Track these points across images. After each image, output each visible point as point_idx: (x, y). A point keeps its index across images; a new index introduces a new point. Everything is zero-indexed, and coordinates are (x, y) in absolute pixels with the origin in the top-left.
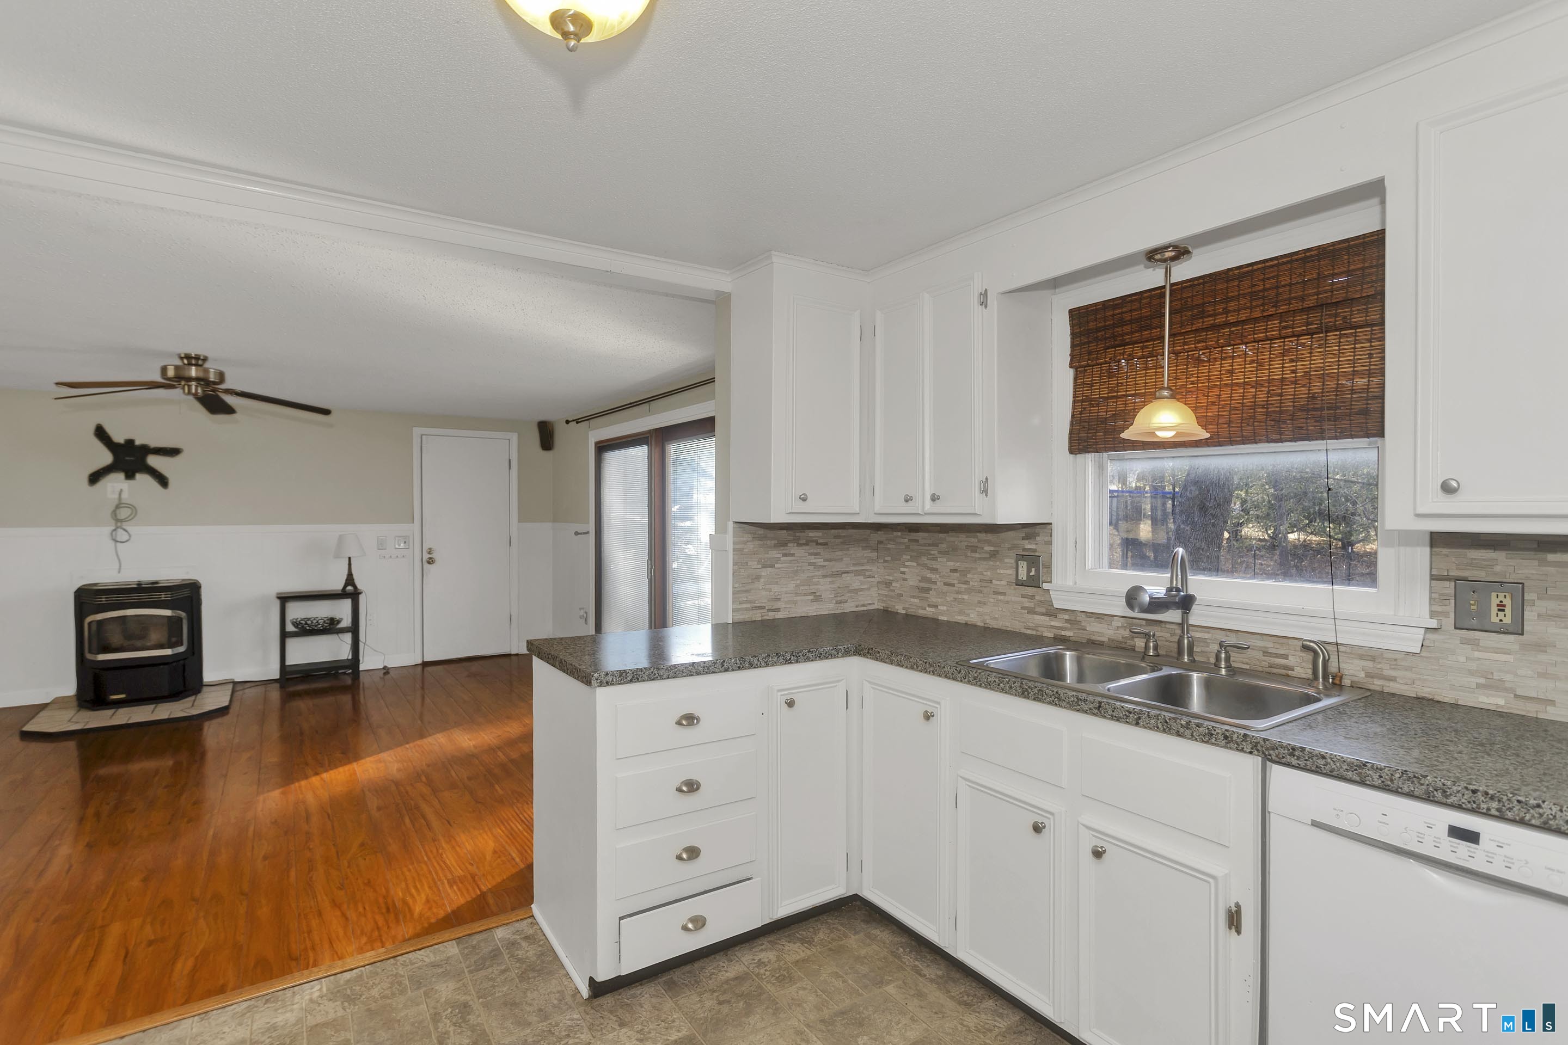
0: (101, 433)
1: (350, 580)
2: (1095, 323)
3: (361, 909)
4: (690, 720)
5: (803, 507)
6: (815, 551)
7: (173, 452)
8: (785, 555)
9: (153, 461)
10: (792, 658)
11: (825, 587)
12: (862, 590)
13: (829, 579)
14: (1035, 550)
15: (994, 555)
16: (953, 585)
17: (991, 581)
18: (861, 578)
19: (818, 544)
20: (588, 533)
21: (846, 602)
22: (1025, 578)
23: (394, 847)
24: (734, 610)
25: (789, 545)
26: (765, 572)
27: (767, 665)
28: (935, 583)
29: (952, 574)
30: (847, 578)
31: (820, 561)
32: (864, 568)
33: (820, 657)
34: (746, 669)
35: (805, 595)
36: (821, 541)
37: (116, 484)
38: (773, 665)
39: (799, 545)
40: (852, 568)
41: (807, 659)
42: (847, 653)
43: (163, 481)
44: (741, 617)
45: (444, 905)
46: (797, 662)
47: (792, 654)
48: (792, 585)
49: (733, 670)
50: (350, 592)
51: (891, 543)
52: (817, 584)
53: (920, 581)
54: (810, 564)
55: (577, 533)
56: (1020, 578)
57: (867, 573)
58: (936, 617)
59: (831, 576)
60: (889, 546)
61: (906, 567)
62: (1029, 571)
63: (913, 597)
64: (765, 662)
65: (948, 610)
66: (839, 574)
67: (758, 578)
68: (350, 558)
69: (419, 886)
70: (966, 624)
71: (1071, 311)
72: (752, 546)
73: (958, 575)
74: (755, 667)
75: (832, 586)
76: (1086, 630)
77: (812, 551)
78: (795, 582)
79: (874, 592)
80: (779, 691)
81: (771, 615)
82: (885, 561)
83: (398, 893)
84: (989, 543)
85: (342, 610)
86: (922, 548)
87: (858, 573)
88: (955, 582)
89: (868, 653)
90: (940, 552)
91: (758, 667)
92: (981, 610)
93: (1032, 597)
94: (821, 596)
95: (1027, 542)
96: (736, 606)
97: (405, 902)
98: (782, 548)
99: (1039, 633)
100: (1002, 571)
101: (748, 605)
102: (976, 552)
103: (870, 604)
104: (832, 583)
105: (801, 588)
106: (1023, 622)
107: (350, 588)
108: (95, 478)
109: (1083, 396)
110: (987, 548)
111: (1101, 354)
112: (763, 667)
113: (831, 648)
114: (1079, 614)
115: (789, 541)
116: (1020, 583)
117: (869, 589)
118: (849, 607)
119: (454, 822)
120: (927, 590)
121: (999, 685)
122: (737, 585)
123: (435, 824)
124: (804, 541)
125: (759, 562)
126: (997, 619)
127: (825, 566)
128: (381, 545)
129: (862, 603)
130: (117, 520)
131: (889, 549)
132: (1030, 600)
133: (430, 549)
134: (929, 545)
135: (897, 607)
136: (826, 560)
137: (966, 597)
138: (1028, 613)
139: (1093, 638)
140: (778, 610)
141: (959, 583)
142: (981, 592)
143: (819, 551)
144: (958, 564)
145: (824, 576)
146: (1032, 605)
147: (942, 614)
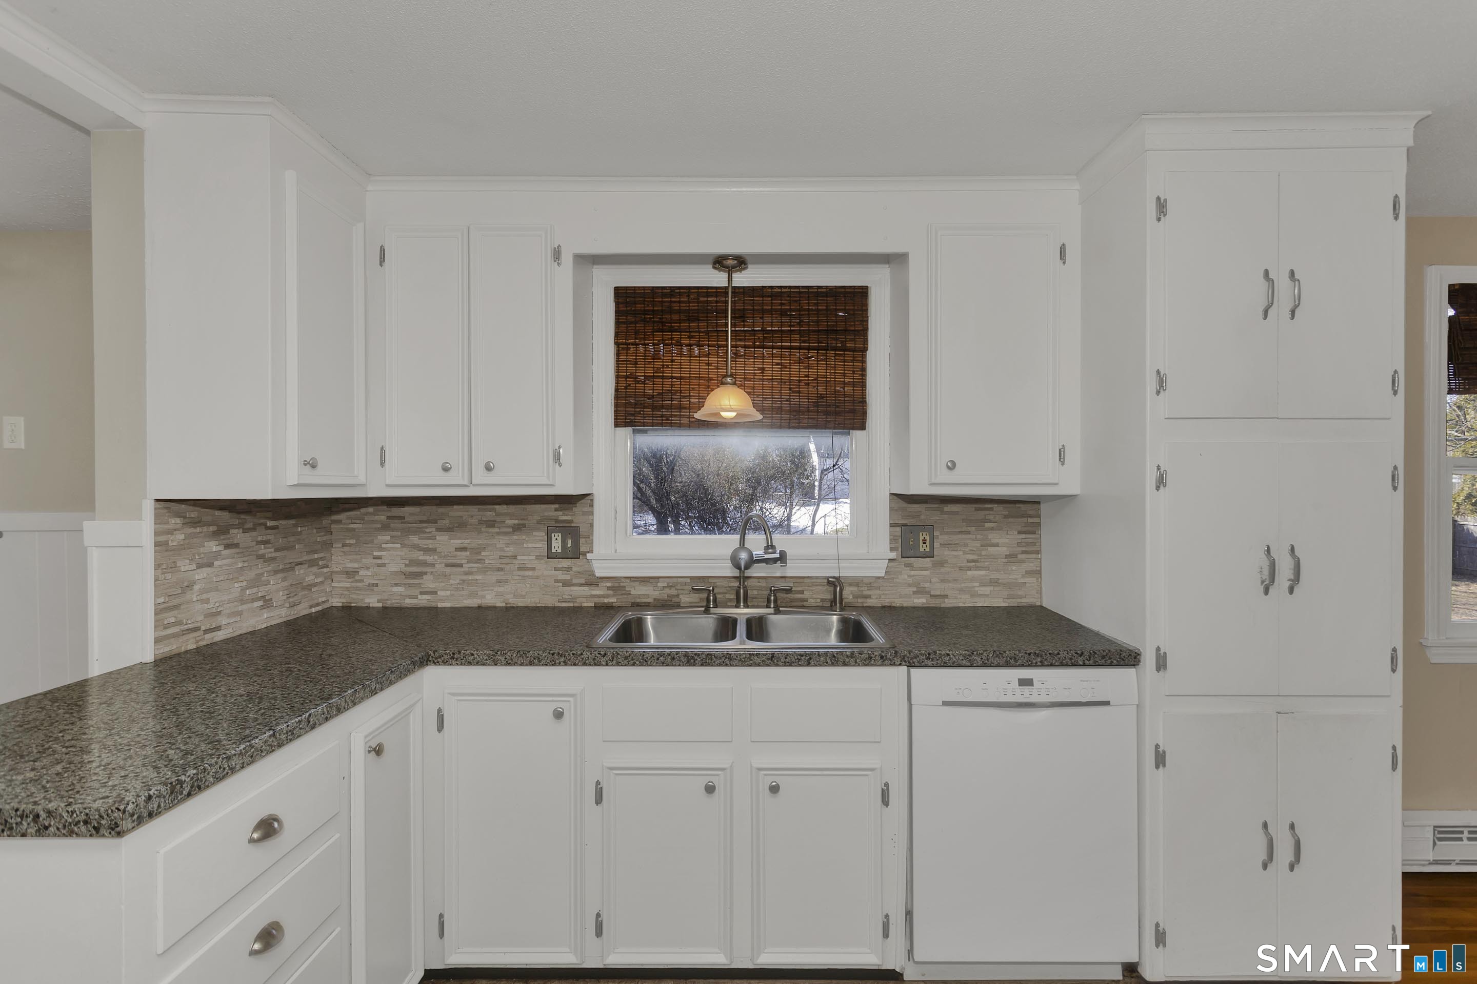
12: (316, 584)
14: (571, 521)
15: (518, 529)
16: (460, 566)
17: (515, 557)
18: (314, 569)
22: (560, 551)
26: (202, 574)
28: (432, 566)
29: (458, 553)
53: (406, 565)
56: (553, 551)
57: (322, 562)
58: (433, 605)
61: (383, 550)
62: (565, 543)
63: (395, 585)
65: (451, 596)
70: (479, 608)
71: (616, 289)
73: (466, 554)
84: (510, 516)
88: (464, 562)
92: (500, 589)
93: (571, 569)
95: (562, 513)
100: (527, 546)
102: (493, 526)
103: (324, 602)
106: (557, 596)
110: (508, 521)
114: (624, 580)
116: (553, 556)
117: (323, 583)
126: (522, 596)
129: (315, 602)
132: (567, 572)
134: (421, 521)
138: (564, 585)
141: (468, 563)
142: (500, 570)
146: (568, 577)
147: (443, 601)
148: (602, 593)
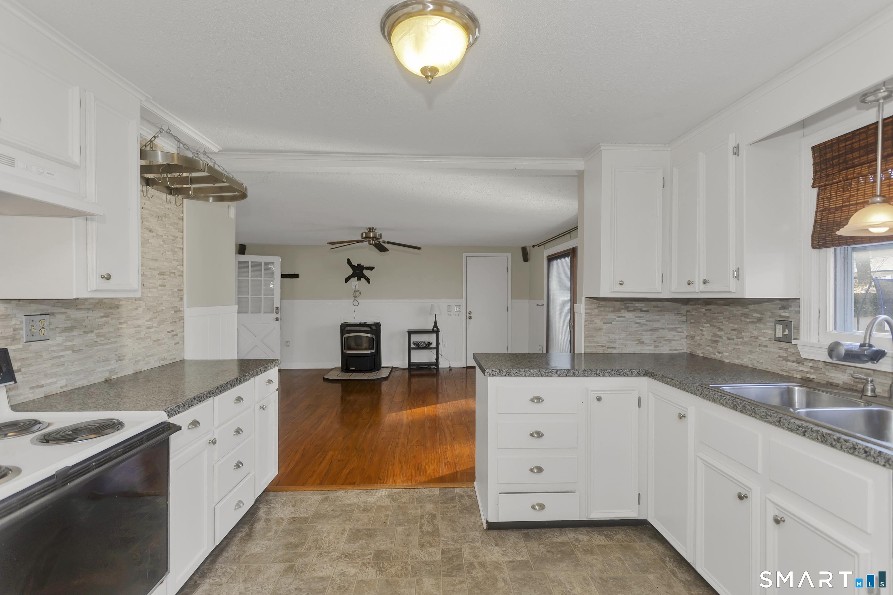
0: (349, 262)
1: (435, 325)
2: (831, 154)
3: (408, 467)
4: (538, 399)
5: (621, 288)
6: (640, 315)
7: (371, 268)
8: (618, 317)
9: (366, 272)
10: (601, 373)
11: (647, 337)
12: (674, 340)
13: (649, 333)
14: (788, 317)
15: (759, 320)
16: (733, 339)
17: (757, 338)
18: (674, 333)
19: (641, 311)
20: (543, 305)
21: (662, 347)
22: (781, 336)
23: (429, 445)
24: (585, 347)
25: (622, 311)
26: (606, 326)
27: (584, 376)
28: (722, 338)
29: (732, 332)
30: (663, 333)
31: (643, 321)
32: (675, 326)
33: (619, 375)
34: (571, 376)
35: (632, 340)
36: (644, 309)
37: (354, 281)
38: (588, 376)
39: (628, 311)
40: (667, 326)
41: (611, 375)
42: (639, 374)
43: (368, 281)
44: (589, 351)
45: (440, 473)
46: (604, 376)
47: (601, 371)
48: (623, 335)
49: (563, 376)
50: (435, 330)
51: (694, 311)
52: (641, 335)
53: (712, 336)
54: (636, 323)
55: (538, 305)
56: (777, 336)
57: (678, 330)
58: (722, 360)
59: (651, 330)
60: (693, 313)
61: (703, 327)
62: (784, 331)
63: (708, 346)
64: (583, 374)
65: (729, 356)
66: (657, 330)
67: (601, 329)
68: (436, 315)
69: (433, 462)
70: (741, 365)
71: (813, 148)
72: (597, 311)
73: (736, 333)
74: (576, 376)
75: (652, 337)
76: (825, 374)
77: (637, 315)
78: (626, 333)
79: (684, 342)
80: (592, 391)
81: (609, 351)
82: (691, 323)
83: (424, 463)
84: (757, 312)
85: (432, 338)
86: (713, 315)
87: (671, 330)
88: (734, 337)
89: (651, 375)
90: (725, 318)
91: (578, 376)
92: (751, 356)
93: (786, 349)
94: (644, 342)
95: (782, 311)
96: (586, 344)
97: (425, 468)
98: (617, 313)
99: (791, 375)
100: (765, 331)
101: (595, 345)
102: (747, 318)
103: (681, 349)
104: (650, 335)
105: (630, 336)
106: (780, 367)
107: (435, 329)
108: (347, 280)
109: (823, 207)
110: (755, 315)
111: (836, 175)
112: (582, 376)
113: (628, 371)
114: (820, 363)
115: (622, 309)
116: (777, 340)
117: (680, 340)
118: (665, 350)
119: (456, 439)
120: (716, 342)
121: (720, 401)
122: (587, 333)
123: (448, 438)
124: (632, 309)
125: (601, 320)
126: (761, 363)
127: (646, 324)
128: (449, 310)
129: (674, 348)
130: (355, 297)
131: (693, 315)
132: (784, 351)
133: (470, 312)
134: (718, 313)
135: (698, 352)
136: (647, 321)
137: (741, 347)
138: (784, 360)
139: (831, 381)
140: (614, 348)
141: (737, 338)
142: (750, 345)
143: (642, 315)
144: (736, 326)
145: (646, 330)
146: (786, 355)
147: (725, 358)
148: (807, 370)
